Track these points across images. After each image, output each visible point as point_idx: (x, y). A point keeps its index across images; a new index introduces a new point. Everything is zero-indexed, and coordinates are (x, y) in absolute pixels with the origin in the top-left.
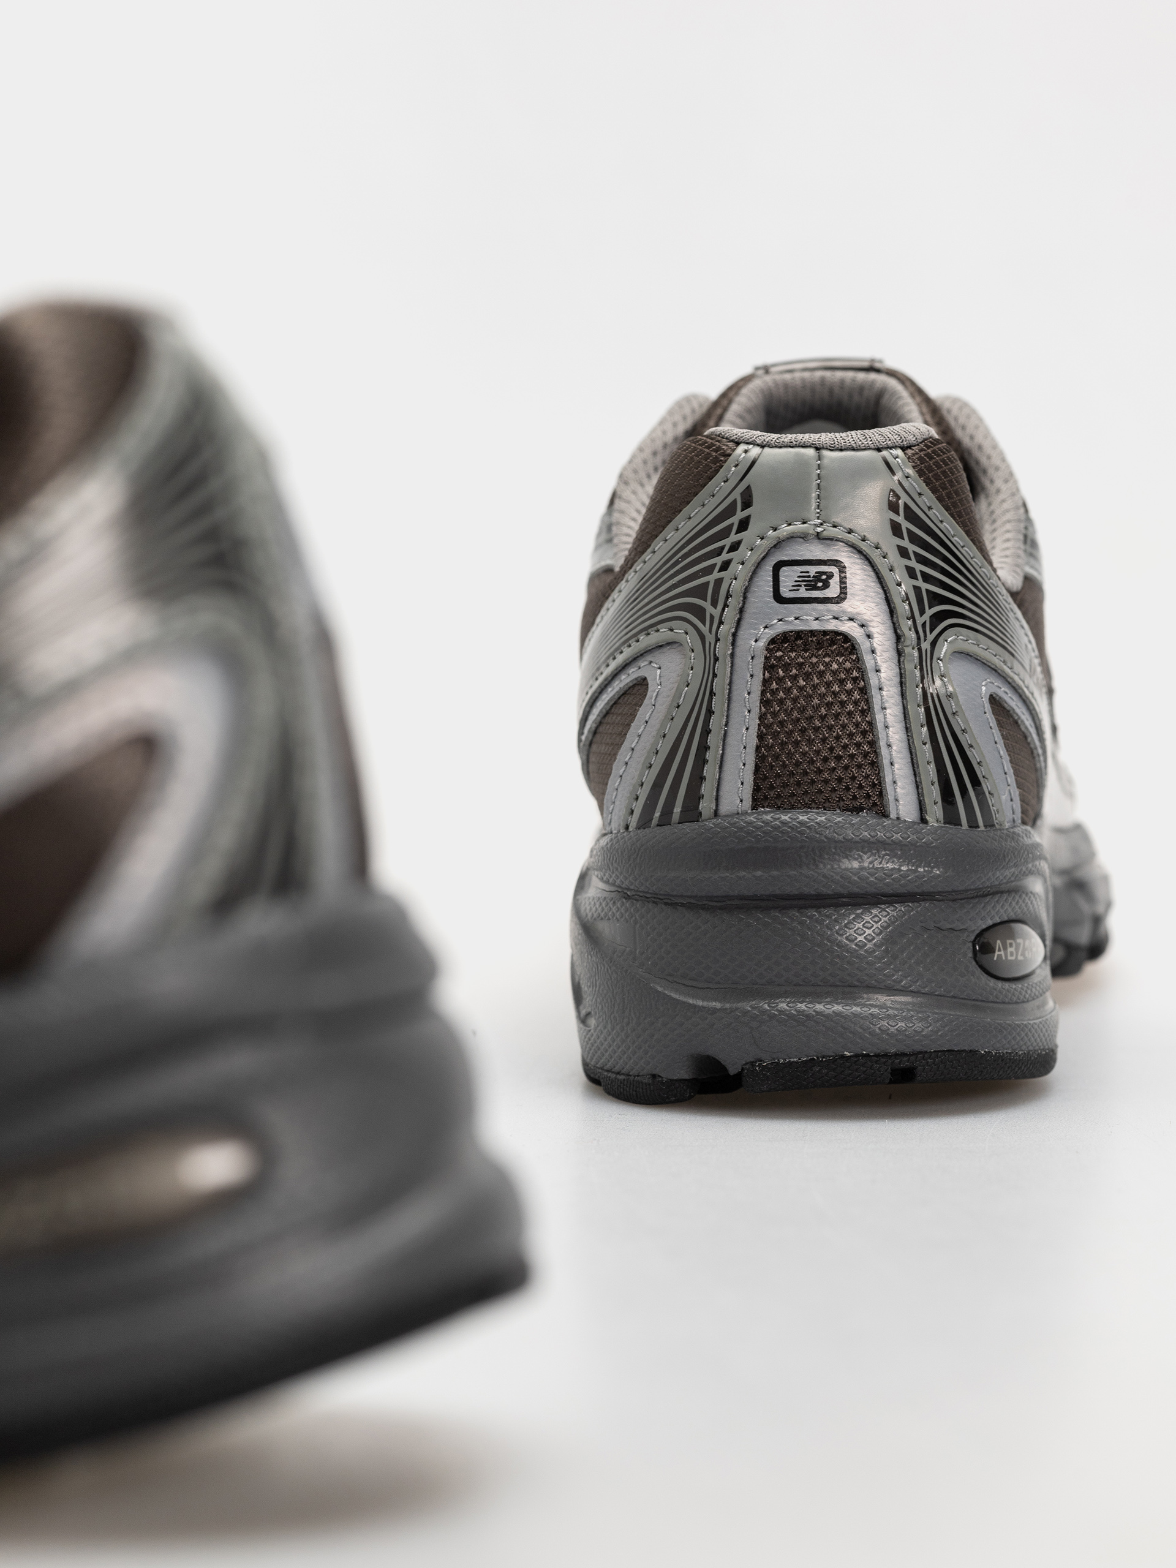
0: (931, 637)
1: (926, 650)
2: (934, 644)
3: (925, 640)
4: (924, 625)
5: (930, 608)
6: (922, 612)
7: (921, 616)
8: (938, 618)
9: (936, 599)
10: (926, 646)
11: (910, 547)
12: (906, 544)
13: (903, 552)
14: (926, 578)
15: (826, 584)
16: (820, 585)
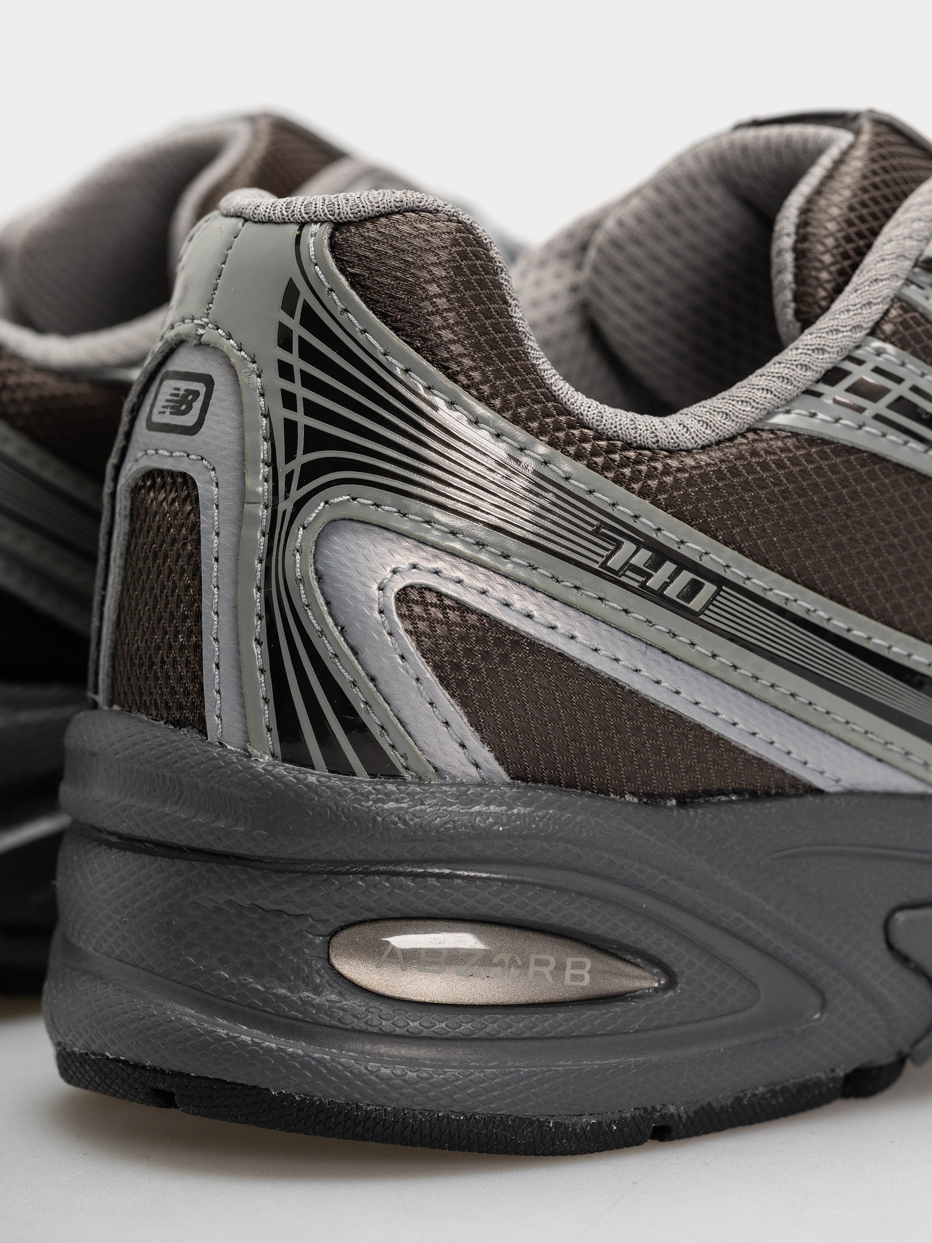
0: (296, 494)
1: (284, 512)
2: (299, 505)
3: (286, 498)
4: (289, 477)
5: (305, 453)
6: (290, 456)
7: (286, 463)
8: (310, 472)
9: (315, 440)
10: (286, 506)
11: (299, 365)
12: (293, 359)
13: (285, 370)
14: (312, 409)
15: (189, 408)
16: (183, 407)
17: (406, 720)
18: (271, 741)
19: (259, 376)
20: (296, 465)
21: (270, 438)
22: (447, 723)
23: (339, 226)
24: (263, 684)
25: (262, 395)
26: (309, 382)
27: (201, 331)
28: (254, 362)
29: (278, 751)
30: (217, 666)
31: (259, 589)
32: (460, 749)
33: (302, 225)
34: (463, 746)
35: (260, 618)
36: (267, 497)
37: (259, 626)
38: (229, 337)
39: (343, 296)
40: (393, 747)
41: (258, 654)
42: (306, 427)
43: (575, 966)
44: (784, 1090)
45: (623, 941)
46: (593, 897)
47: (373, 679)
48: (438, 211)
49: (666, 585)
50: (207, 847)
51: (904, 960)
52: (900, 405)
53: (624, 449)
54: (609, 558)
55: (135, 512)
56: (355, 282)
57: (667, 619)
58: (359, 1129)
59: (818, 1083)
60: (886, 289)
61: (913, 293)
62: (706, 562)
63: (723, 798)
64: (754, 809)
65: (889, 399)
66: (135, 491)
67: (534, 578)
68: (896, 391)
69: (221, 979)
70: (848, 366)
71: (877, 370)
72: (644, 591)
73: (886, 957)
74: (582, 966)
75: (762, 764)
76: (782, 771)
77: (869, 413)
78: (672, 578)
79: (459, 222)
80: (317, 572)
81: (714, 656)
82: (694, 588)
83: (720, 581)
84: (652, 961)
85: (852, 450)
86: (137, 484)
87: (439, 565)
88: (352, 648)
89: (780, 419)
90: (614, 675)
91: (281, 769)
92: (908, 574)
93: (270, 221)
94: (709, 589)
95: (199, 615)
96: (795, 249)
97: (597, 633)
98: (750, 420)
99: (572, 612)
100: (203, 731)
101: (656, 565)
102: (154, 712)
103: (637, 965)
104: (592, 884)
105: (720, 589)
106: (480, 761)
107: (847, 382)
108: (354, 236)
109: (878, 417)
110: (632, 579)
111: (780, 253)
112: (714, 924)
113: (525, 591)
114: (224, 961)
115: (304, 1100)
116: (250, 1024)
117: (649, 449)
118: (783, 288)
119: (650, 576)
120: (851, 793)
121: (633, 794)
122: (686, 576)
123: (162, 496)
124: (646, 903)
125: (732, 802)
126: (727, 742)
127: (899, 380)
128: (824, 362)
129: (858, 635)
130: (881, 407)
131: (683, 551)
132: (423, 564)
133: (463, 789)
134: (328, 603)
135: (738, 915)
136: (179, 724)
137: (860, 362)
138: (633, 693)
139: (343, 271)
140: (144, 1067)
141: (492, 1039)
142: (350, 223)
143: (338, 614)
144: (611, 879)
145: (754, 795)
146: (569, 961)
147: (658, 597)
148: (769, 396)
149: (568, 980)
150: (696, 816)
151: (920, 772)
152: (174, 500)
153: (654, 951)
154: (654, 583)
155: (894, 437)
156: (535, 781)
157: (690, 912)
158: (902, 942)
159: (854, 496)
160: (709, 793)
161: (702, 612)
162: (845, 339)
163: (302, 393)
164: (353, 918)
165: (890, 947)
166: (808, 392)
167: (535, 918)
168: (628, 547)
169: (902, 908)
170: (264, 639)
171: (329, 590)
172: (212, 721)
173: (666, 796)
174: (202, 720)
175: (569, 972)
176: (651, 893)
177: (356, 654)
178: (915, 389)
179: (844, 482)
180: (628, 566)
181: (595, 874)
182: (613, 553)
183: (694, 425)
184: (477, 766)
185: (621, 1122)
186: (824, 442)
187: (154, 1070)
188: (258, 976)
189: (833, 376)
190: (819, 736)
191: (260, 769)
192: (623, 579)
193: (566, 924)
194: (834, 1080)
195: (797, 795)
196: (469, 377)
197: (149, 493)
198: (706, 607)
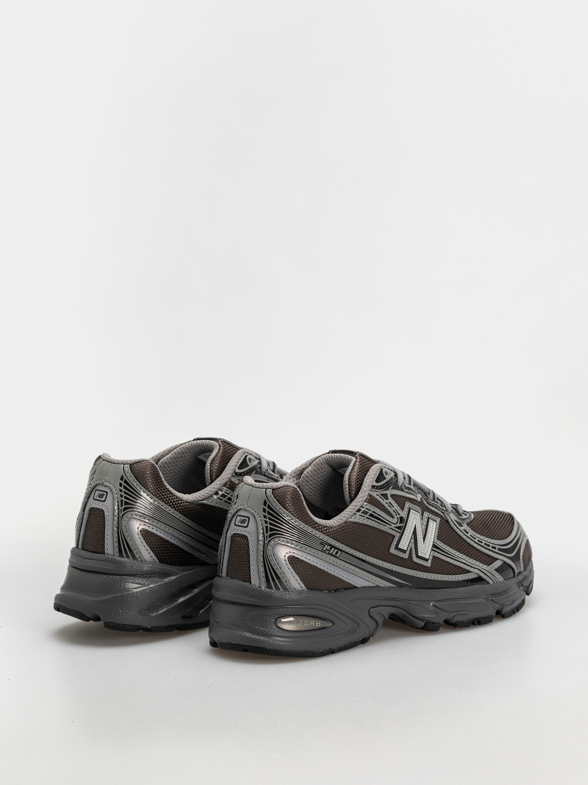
0: (268, 539)
2: (269, 541)
3: (267, 540)
4: (267, 536)
5: (270, 532)
6: (267, 532)
7: (266, 534)
8: (271, 535)
9: (271, 530)
10: (266, 542)
11: (268, 516)
12: (266, 514)
13: (265, 517)
14: (270, 524)
15: (245, 523)
16: (243, 522)
17: (289, 580)
18: (265, 584)
19: (260, 517)
20: (268, 534)
21: (263, 529)
22: (296, 580)
23: (273, 490)
24: (263, 574)
25: (261, 521)
26: (270, 519)
27: (246, 508)
28: (258, 515)
29: (266, 586)
30: (253, 571)
31: (262, 557)
32: (299, 585)
33: (266, 489)
34: (299, 584)
35: (262, 562)
36: (263, 540)
37: (262, 564)
38: (253, 510)
39: (276, 503)
40: (287, 585)
41: (262, 569)
42: (270, 527)
43: (318, 623)
44: (352, 643)
45: (326, 617)
46: (321, 610)
47: (283, 573)
48: (290, 486)
49: (333, 552)
50: (253, 604)
51: (371, 617)
52: (371, 515)
53: (324, 528)
54: (323, 548)
55: (232, 541)
56: (277, 500)
57: (333, 558)
58: (283, 654)
59: (357, 642)
60: (367, 493)
61: (371, 493)
62: (339, 547)
63: (341, 590)
64: (347, 591)
65: (369, 514)
66: (232, 537)
67: (302, 549)
68: (370, 512)
69: (256, 628)
70: (361, 508)
71: (366, 509)
72: (329, 554)
73: (369, 617)
74: (319, 623)
75: (348, 583)
76: (351, 584)
77: (365, 517)
78: (334, 551)
79: (294, 488)
80: (273, 554)
81: (341, 564)
82: (337, 552)
83: (341, 551)
84: (330, 621)
85: (363, 524)
86: (232, 536)
87: (294, 551)
88: (280, 567)
89: (350, 520)
90: (324, 569)
91: (267, 590)
92: (372, 546)
93: (259, 488)
94: (340, 552)
95: (249, 561)
96: (348, 484)
97: (321, 562)
98: (345, 520)
99: (317, 558)
100: (251, 583)
101: (331, 549)
102: (239, 579)
103: (328, 622)
104: (321, 607)
105: (341, 552)
106: (302, 587)
107: (361, 511)
108: (276, 492)
109: (367, 518)
110: (327, 552)
111: (345, 485)
112: (341, 613)
113: (309, 555)
114: (256, 625)
115: (273, 649)
116: (262, 636)
117: (328, 527)
118: (346, 491)
119: (330, 551)
120: (362, 587)
121: (327, 590)
122: (336, 550)
123: (239, 538)
124: (330, 610)
125: (343, 590)
126: (342, 580)
127: (370, 510)
128: (357, 508)
129: (364, 558)
130: (367, 516)
131: (335, 546)
132: (291, 551)
133: (300, 592)
134: (275, 559)
135: (345, 611)
136: (245, 581)
137: (363, 508)
138: (327, 572)
139: (275, 498)
140: (241, 645)
141: (301, 637)
142: (275, 489)
143: (277, 561)
144: (324, 606)
145: (347, 589)
146: (317, 622)
147: (332, 555)
148: (348, 515)
149: (317, 626)
150: (337, 594)
151: (375, 582)
152: (242, 540)
153: (331, 619)
154: (331, 552)
155: (370, 521)
156: (311, 589)
157: (337, 611)
158: (371, 615)
159: (363, 533)
160: (339, 589)
161: (339, 557)
162: (360, 503)
163: (269, 521)
164: (280, 616)
165: (369, 615)
166: (355, 514)
167: (312, 614)
168: (326, 546)
169: (371, 608)
170: (263, 566)
171: (275, 557)
172: (252, 581)
173: (332, 591)
174: (251, 581)
175: (317, 624)
176: (330, 608)
177: (280, 568)
178: (373, 512)
179: (362, 530)
180: (326, 549)
181: (322, 606)
182: (324, 547)
183: (336, 522)
184: (301, 587)
185: (326, 651)
186: (358, 523)
187: (243, 645)
188: (263, 627)
189: (359, 510)
190: (357, 577)
191: (263, 590)
192: (326, 552)
193: (317, 615)
194: (359, 641)
195: (354, 588)
196: (290, 510)
197: (236, 538)
198: (339, 556)
